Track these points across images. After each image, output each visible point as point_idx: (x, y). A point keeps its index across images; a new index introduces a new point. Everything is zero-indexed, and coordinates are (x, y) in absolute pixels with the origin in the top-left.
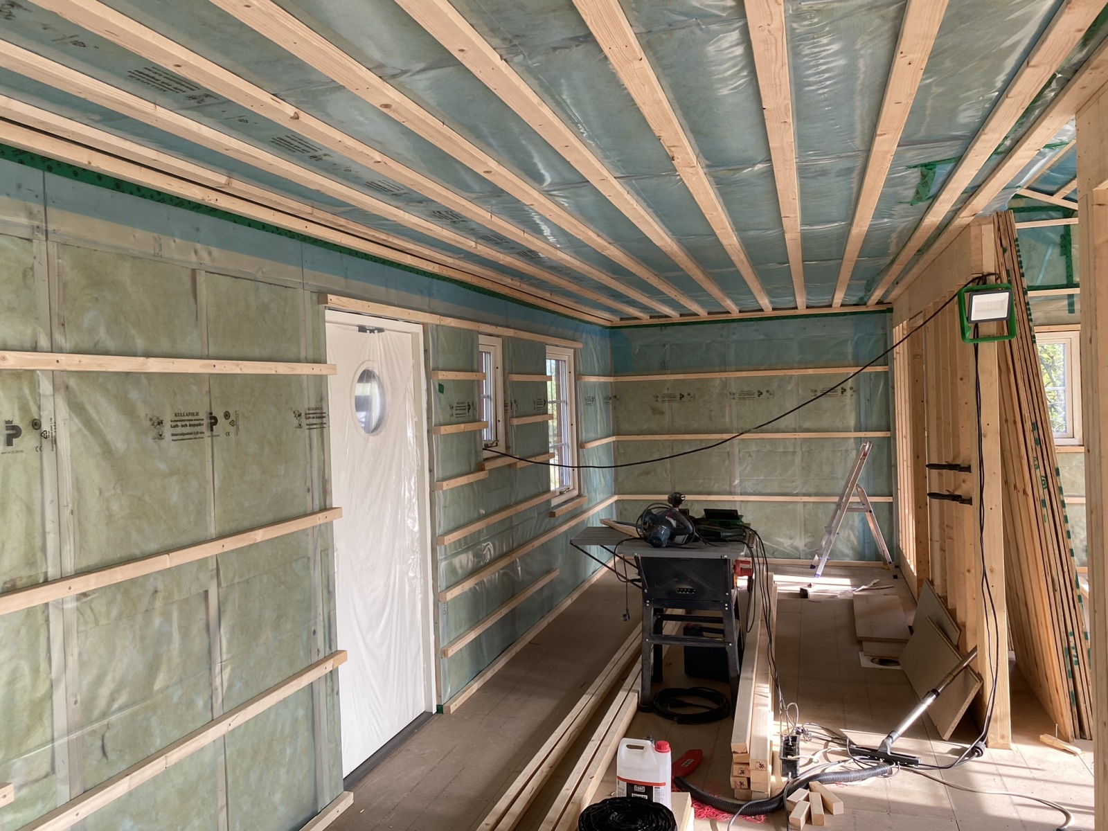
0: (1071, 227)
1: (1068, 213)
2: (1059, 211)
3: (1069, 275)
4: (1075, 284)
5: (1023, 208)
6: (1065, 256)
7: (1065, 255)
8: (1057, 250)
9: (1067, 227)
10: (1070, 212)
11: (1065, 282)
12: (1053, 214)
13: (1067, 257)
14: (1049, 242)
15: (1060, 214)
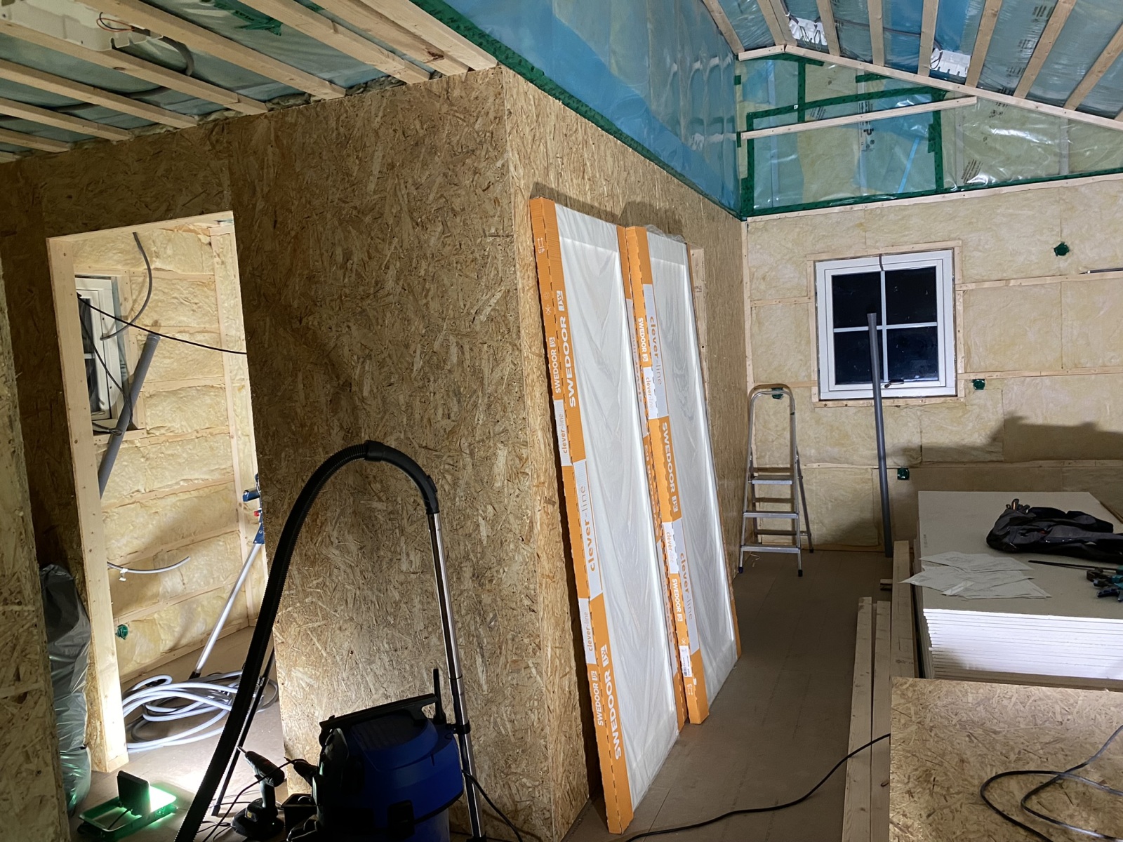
0: (942, 114)
1: (938, 95)
2: (926, 93)
3: (939, 178)
4: (946, 189)
5: (882, 92)
6: (932, 154)
7: (933, 151)
8: (925, 145)
9: (937, 114)
10: (940, 95)
11: (934, 187)
12: (919, 97)
13: (936, 154)
14: (915, 136)
15: (929, 97)
